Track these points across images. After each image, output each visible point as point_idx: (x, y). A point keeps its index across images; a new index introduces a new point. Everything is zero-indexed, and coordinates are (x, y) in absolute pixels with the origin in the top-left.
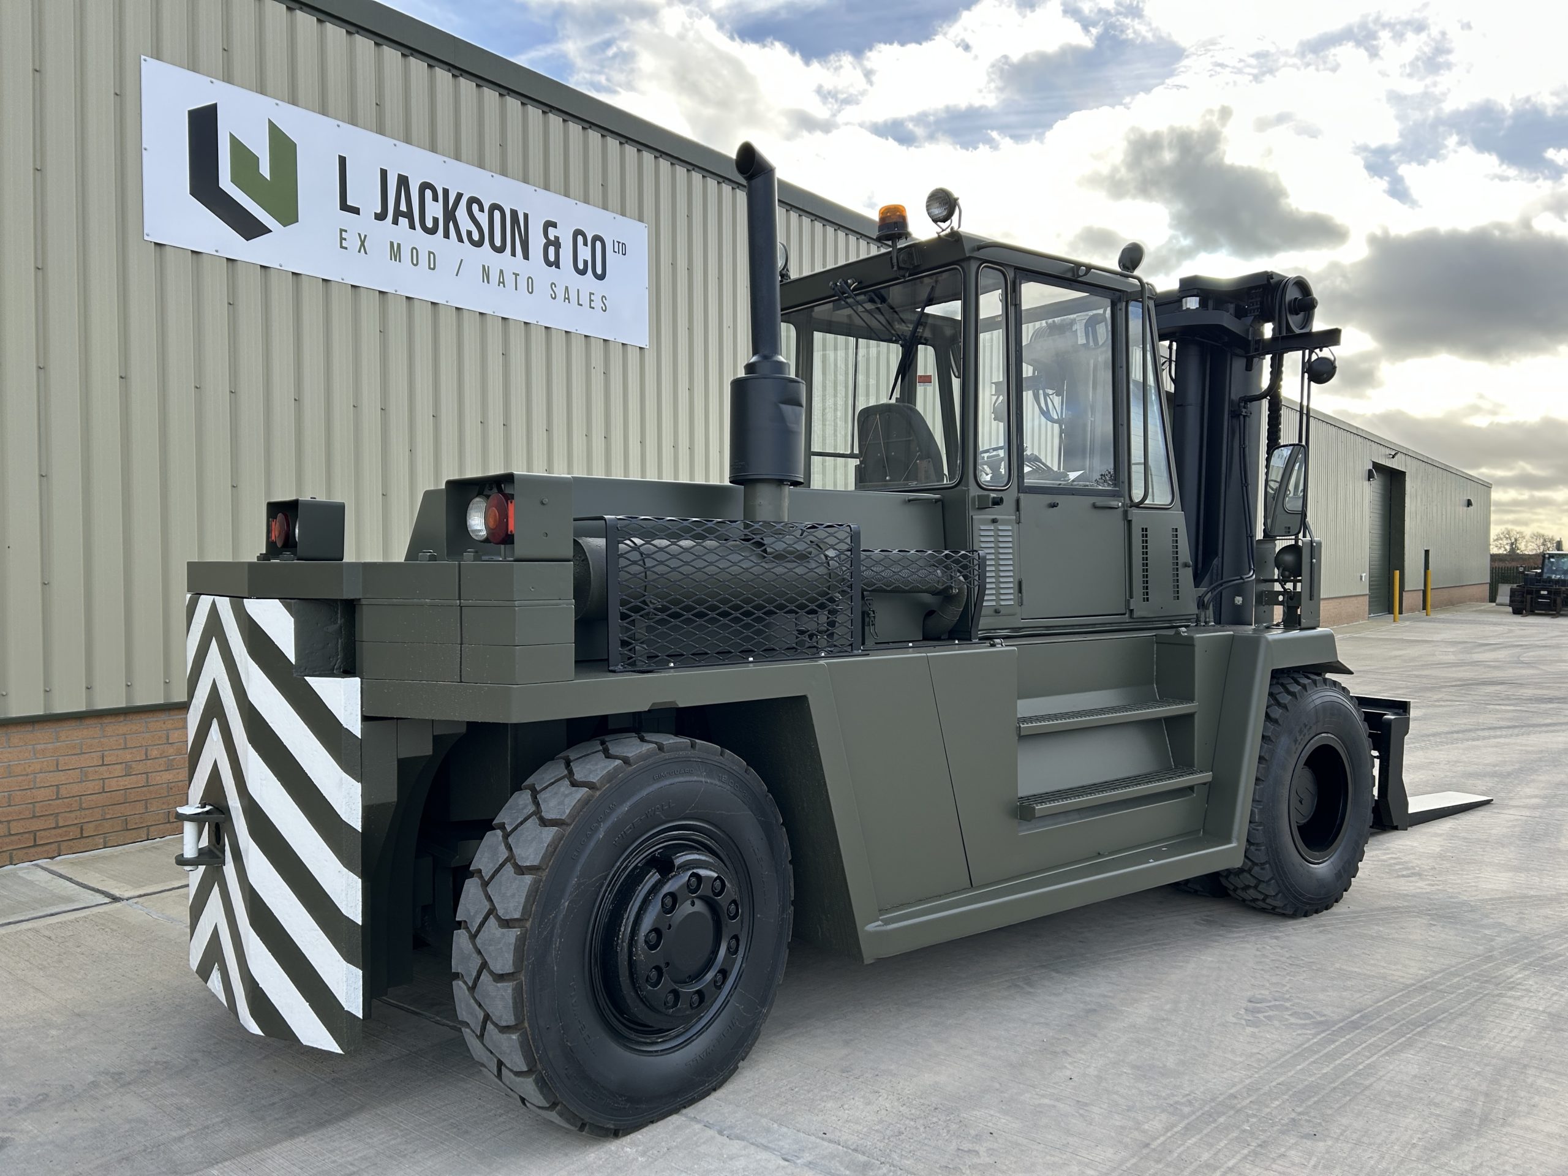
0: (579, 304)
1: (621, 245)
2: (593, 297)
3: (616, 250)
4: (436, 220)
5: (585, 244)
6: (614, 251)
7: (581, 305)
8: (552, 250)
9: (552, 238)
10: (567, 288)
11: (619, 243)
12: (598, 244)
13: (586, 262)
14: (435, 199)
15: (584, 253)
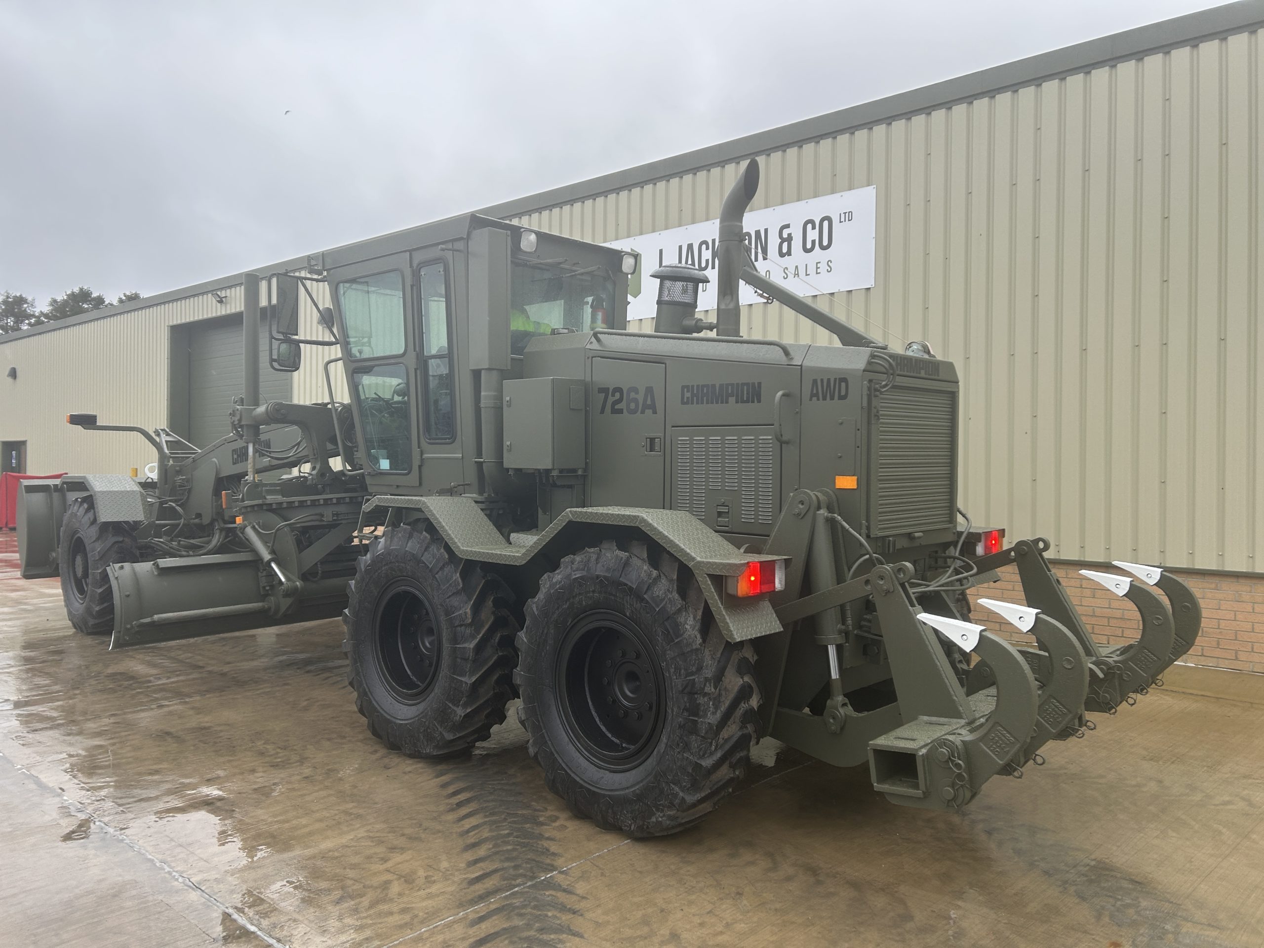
0: (807, 275)
1: (847, 214)
2: (819, 265)
3: (843, 219)
4: (707, 261)
5: (814, 228)
6: (840, 222)
7: (809, 275)
8: (785, 245)
9: (785, 236)
10: (797, 267)
11: (845, 213)
12: (826, 223)
13: (813, 242)
14: (707, 248)
15: (812, 235)
